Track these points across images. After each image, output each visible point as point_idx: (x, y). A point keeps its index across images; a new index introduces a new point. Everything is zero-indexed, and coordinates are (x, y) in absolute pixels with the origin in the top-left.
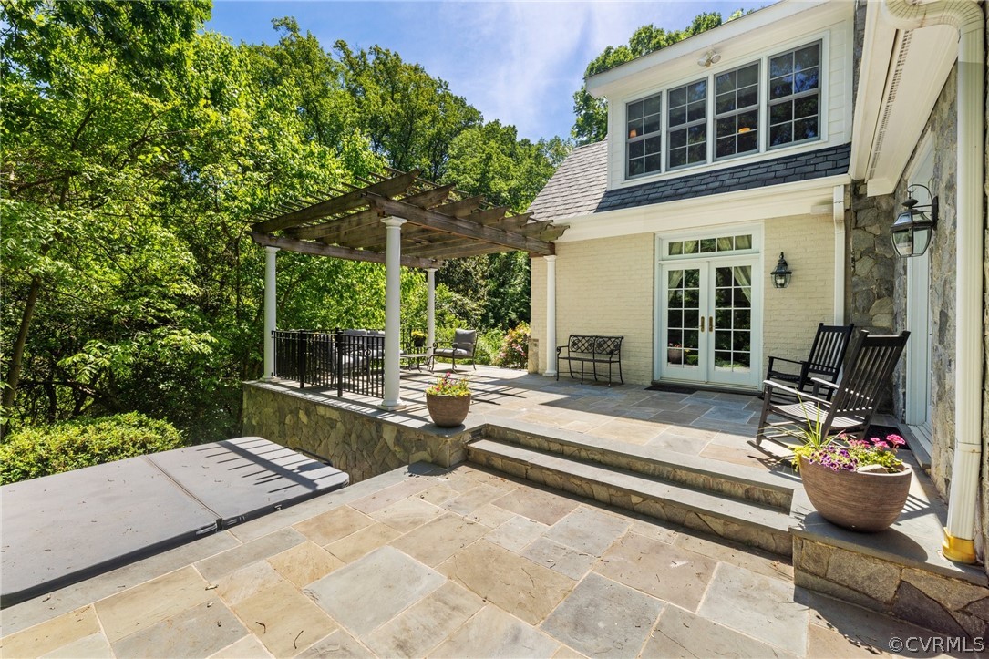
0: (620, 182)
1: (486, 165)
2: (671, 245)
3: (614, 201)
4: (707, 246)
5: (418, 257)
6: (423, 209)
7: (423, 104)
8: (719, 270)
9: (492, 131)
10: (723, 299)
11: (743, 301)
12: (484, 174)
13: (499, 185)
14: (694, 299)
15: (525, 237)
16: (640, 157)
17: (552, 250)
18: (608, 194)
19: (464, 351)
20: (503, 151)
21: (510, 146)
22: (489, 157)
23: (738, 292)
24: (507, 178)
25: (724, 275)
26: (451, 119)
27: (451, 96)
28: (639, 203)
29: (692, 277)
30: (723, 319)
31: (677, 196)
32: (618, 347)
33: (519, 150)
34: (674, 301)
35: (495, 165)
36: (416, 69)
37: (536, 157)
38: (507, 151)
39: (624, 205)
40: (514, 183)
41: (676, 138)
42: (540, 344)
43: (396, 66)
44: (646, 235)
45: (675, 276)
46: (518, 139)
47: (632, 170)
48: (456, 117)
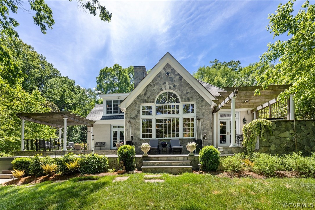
0: (105, 115)
1: (63, 93)
2: (113, 127)
3: (104, 118)
4: (119, 127)
5: (57, 125)
6: (70, 117)
7: (34, 63)
8: (120, 131)
9: (65, 81)
10: (120, 136)
11: (123, 136)
12: (63, 96)
13: (68, 101)
14: (116, 136)
15: (87, 123)
16: (109, 111)
17: (92, 126)
18: (103, 116)
19: (72, 147)
20: (69, 89)
21: (72, 87)
22: (65, 91)
23: (123, 134)
24: (72, 99)
25: (121, 132)
26: (47, 72)
27: (47, 62)
28: (108, 119)
29: (116, 132)
30: (120, 139)
31: (114, 119)
32: (105, 144)
33: (76, 89)
34: (114, 136)
35: (67, 94)
36: (29, 47)
37: (83, 94)
38: (71, 89)
39: (105, 119)
40: (74, 101)
41: (114, 109)
42: (89, 144)
43: (20, 44)
44: (109, 124)
45: (114, 132)
46: (75, 85)
47: (107, 113)
48: (50, 72)
